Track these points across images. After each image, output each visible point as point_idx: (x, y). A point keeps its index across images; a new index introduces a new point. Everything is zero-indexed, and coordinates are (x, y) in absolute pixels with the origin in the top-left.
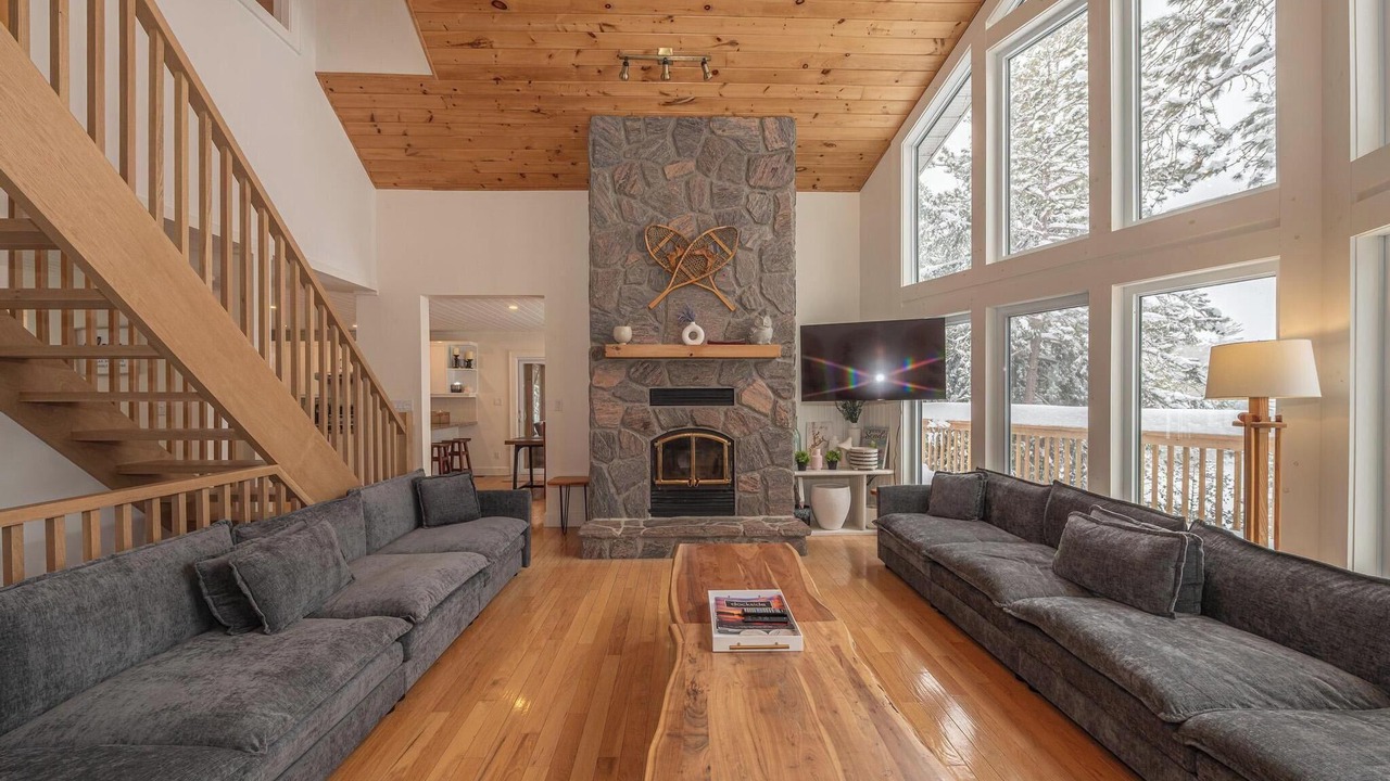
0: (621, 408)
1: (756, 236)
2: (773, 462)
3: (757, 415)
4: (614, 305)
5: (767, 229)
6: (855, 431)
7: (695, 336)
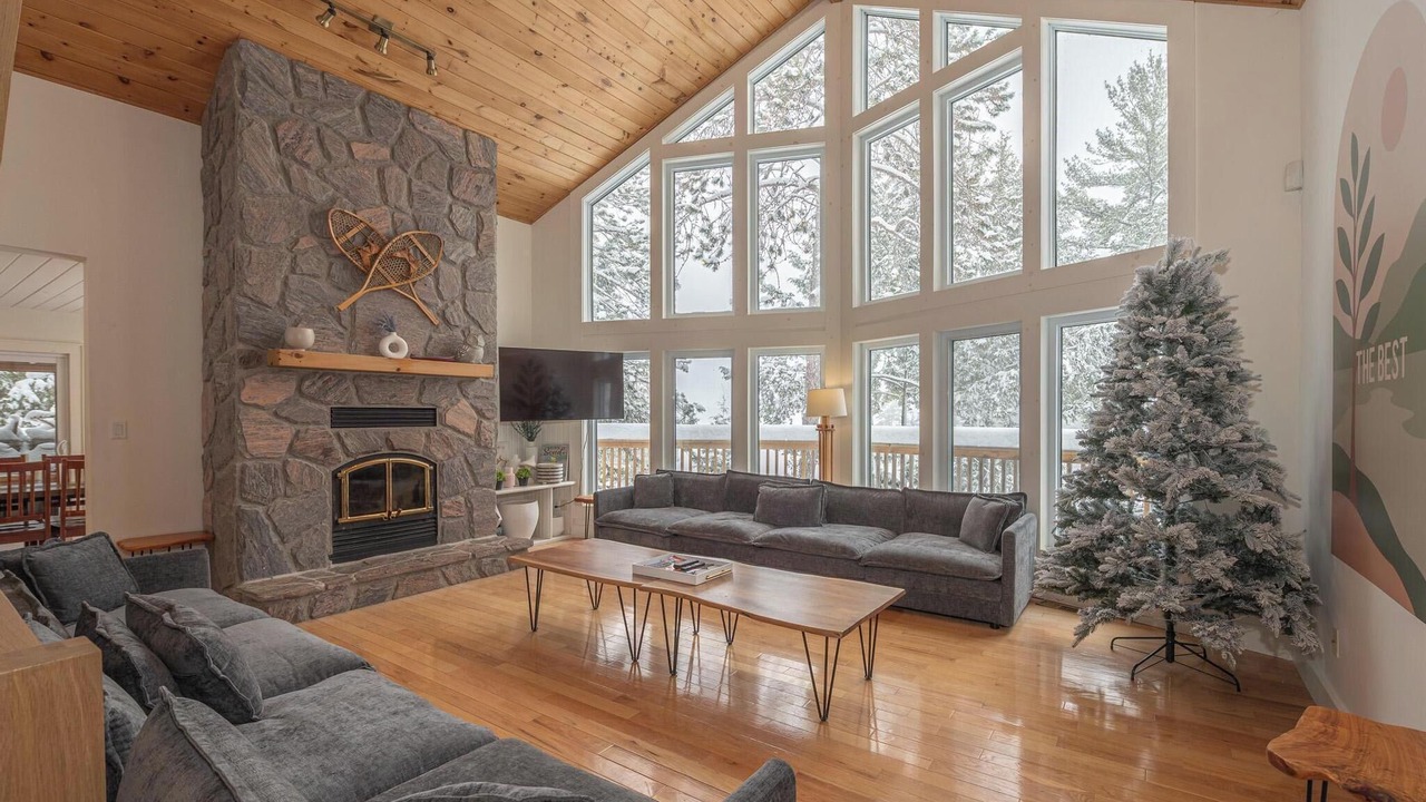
0: (287, 431)
1: (460, 250)
2: (477, 484)
3: (461, 437)
4: (277, 299)
5: (470, 246)
6: (532, 449)
7: (396, 349)
